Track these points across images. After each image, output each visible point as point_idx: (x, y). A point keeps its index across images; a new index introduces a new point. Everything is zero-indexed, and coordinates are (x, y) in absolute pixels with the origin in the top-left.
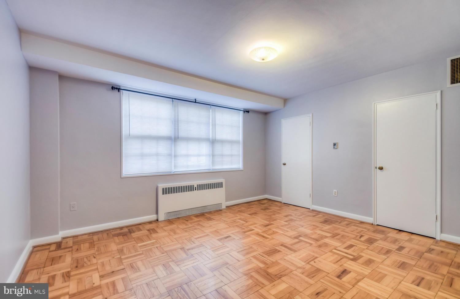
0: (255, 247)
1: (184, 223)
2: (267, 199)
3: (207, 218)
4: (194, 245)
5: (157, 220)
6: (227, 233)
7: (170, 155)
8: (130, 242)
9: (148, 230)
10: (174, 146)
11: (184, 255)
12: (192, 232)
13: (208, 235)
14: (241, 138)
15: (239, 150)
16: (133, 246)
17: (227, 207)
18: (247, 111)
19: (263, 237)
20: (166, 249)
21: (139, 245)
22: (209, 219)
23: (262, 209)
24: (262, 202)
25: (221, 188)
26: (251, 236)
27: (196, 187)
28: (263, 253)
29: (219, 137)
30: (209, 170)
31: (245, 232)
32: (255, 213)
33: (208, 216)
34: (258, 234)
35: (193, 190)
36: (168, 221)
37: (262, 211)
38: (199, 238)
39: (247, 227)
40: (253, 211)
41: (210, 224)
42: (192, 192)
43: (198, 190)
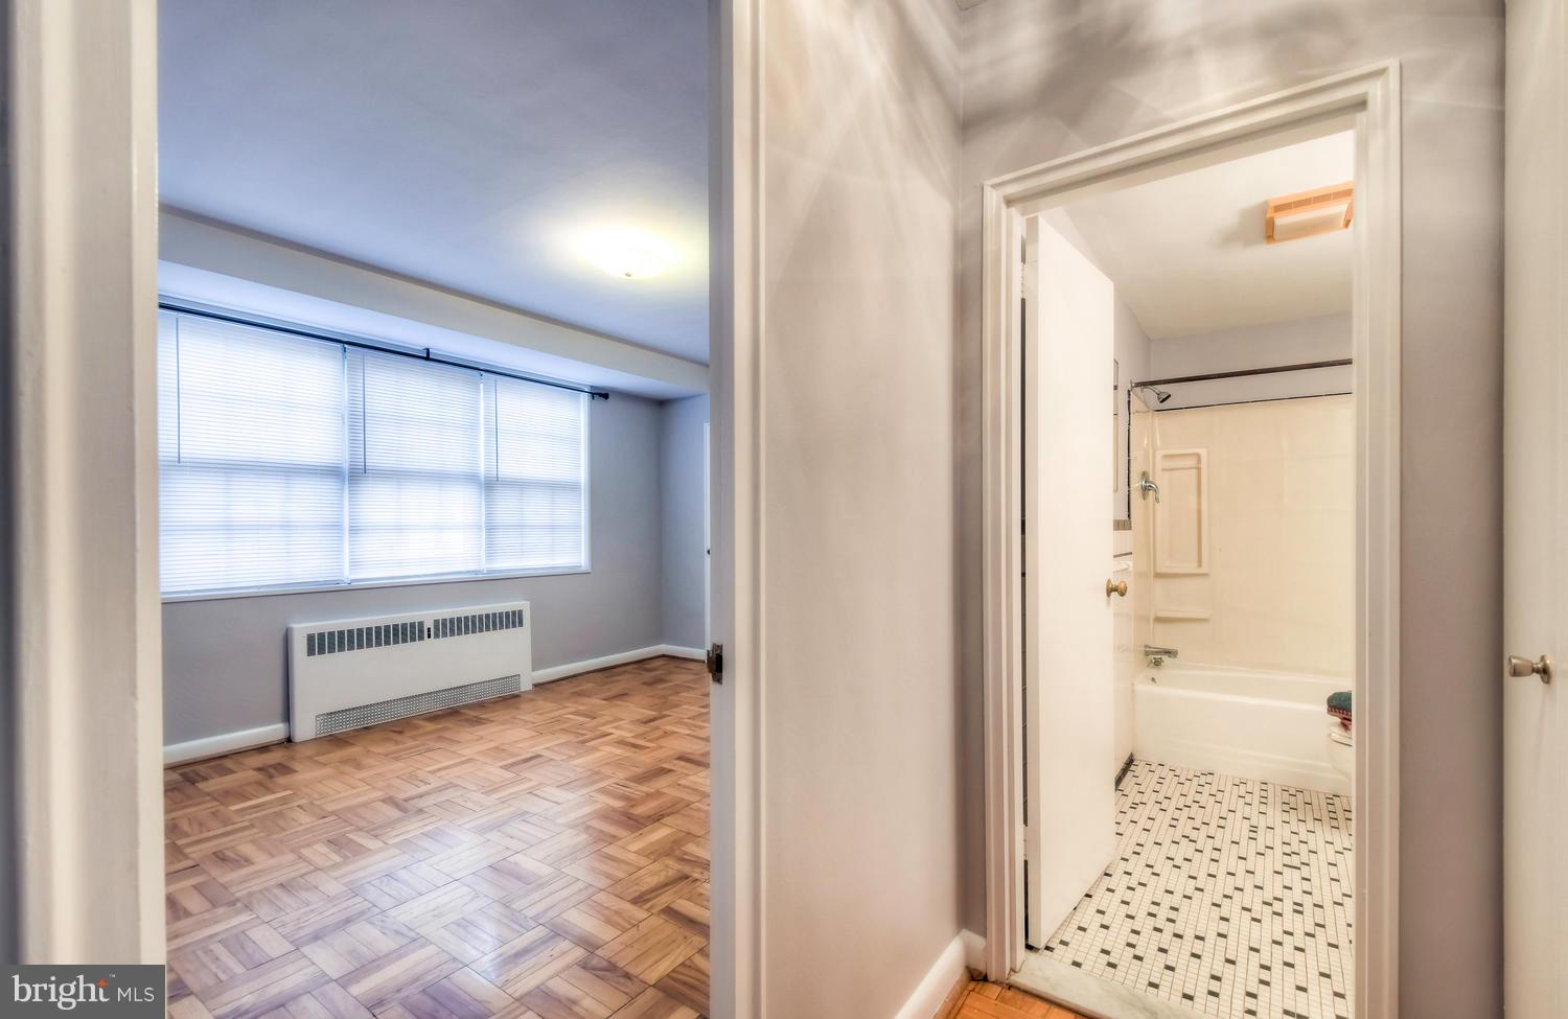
0: (607, 771)
1: (387, 740)
2: (663, 656)
3: (467, 720)
4: (424, 788)
5: (289, 740)
6: (532, 750)
7: (337, 526)
8: (200, 804)
9: (259, 769)
10: (350, 498)
11: (394, 813)
12: (419, 758)
13: (470, 760)
14: (582, 475)
15: (576, 512)
16: (213, 813)
17: (535, 686)
18: (600, 394)
19: (635, 746)
20: (331, 807)
21: (233, 808)
22: (478, 721)
23: (645, 683)
24: (647, 666)
25: (518, 629)
26: (602, 748)
27: (429, 629)
28: (626, 779)
29: (508, 469)
30: (476, 572)
31: (583, 742)
32: (623, 695)
33: (472, 713)
34: (622, 743)
35: (421, 638)
36: (330, 741)
37: (645, 687)
38: (440, 770)
39: (592, 730)
40: (616, 689)
41: (480, 733)
42: (417, 643)
43: (437, 636)
